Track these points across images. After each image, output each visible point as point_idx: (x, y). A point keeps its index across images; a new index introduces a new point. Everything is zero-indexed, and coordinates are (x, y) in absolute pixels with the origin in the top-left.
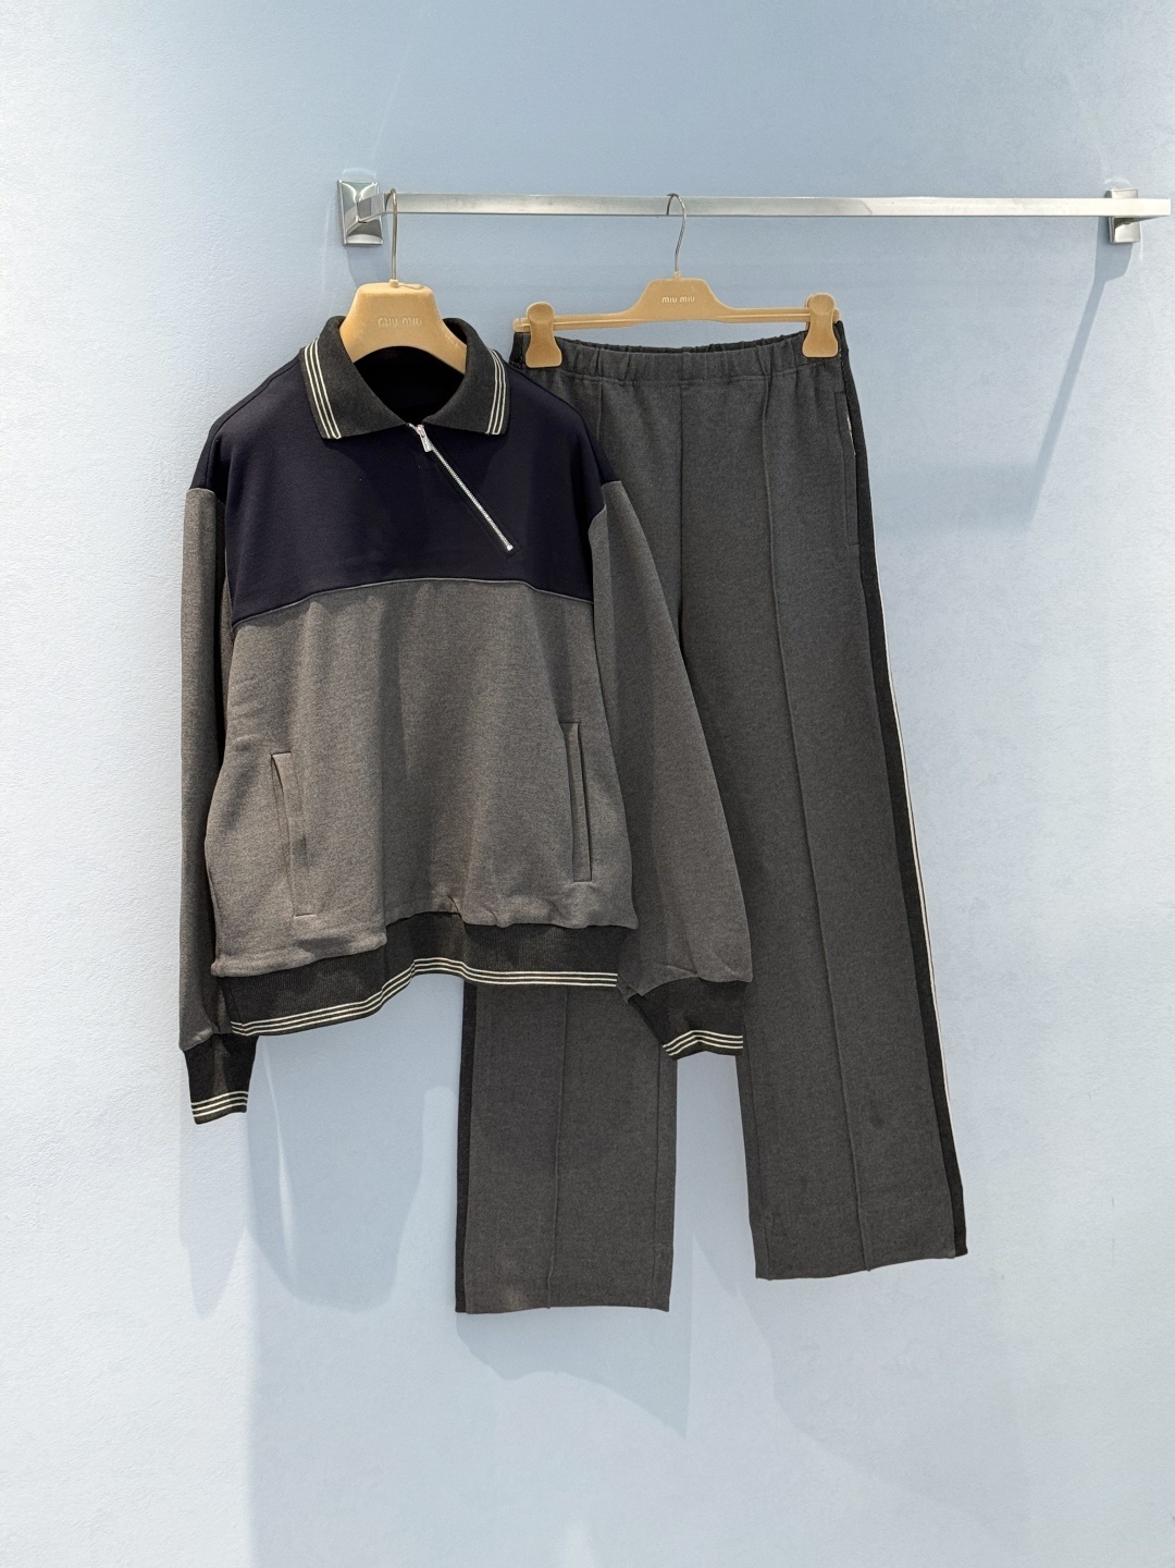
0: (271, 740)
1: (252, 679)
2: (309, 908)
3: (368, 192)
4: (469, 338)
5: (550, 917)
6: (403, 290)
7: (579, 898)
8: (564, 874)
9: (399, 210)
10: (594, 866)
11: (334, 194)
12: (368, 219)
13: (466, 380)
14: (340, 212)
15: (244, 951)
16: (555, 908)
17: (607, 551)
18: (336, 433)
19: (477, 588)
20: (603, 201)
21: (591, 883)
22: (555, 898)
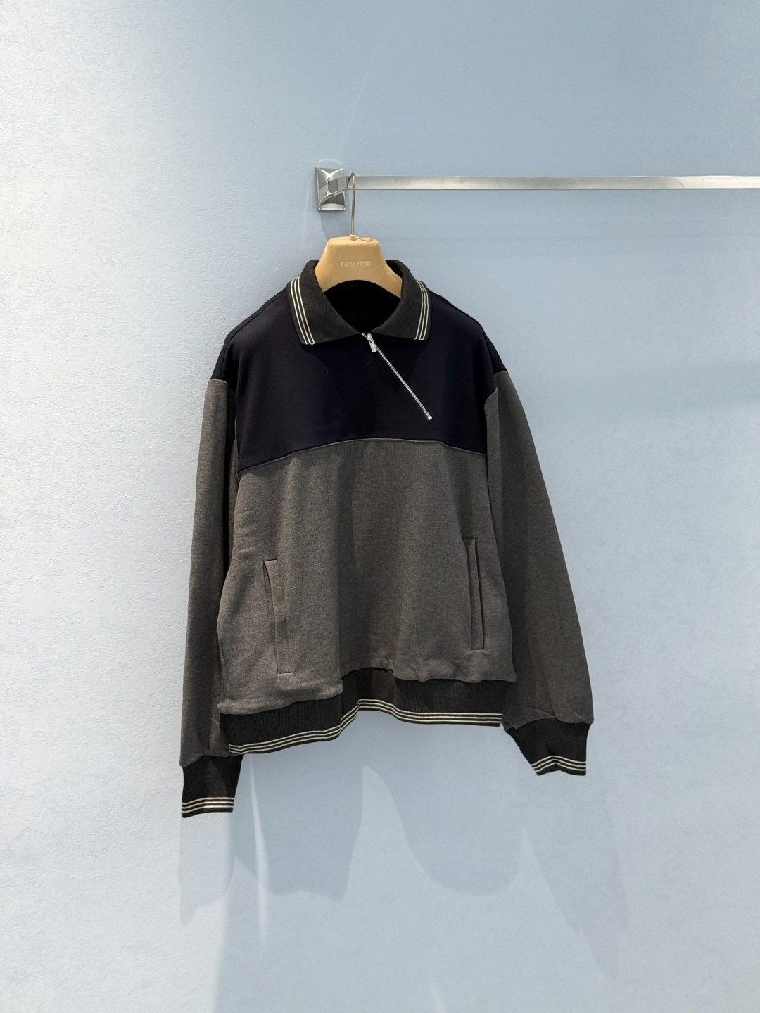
0: (263, 552)
1: (252, 510)
2: (288, 668)
3: (335, 175)
4: (404, 274)
5: (455, 675)
6: (358, 242)
7: (475, 662)
8: (465, 645)
9: (357, 187)
10: (486, 639)
11: (312, 177)
12: (336, 194)
13: (401, 303)
14: (316, 188)
15: (243, 697)
16: (458, 668)
17: (498, 421)
18: (311, 340)
19: (407, 446)
20: (498, 180)
21: (484, 651)
22: (459, 661)
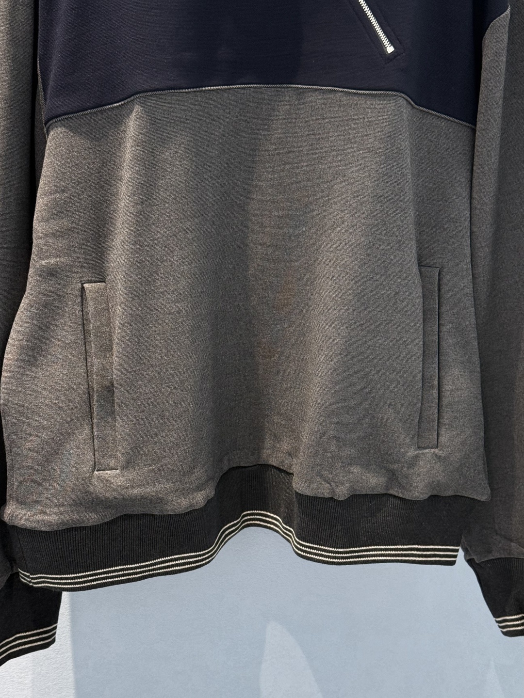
0: (82, 266)
1: (63, 191)
2: (113, 462)
5: (387, 487)
7: (423, 467)
8: (408, 440)
10: (443, 432)
15: (37, 502)
16: (393, 477)
17: (503, 66)
19: (345, 100)
21: (436, 451)
22: (396, 466)
